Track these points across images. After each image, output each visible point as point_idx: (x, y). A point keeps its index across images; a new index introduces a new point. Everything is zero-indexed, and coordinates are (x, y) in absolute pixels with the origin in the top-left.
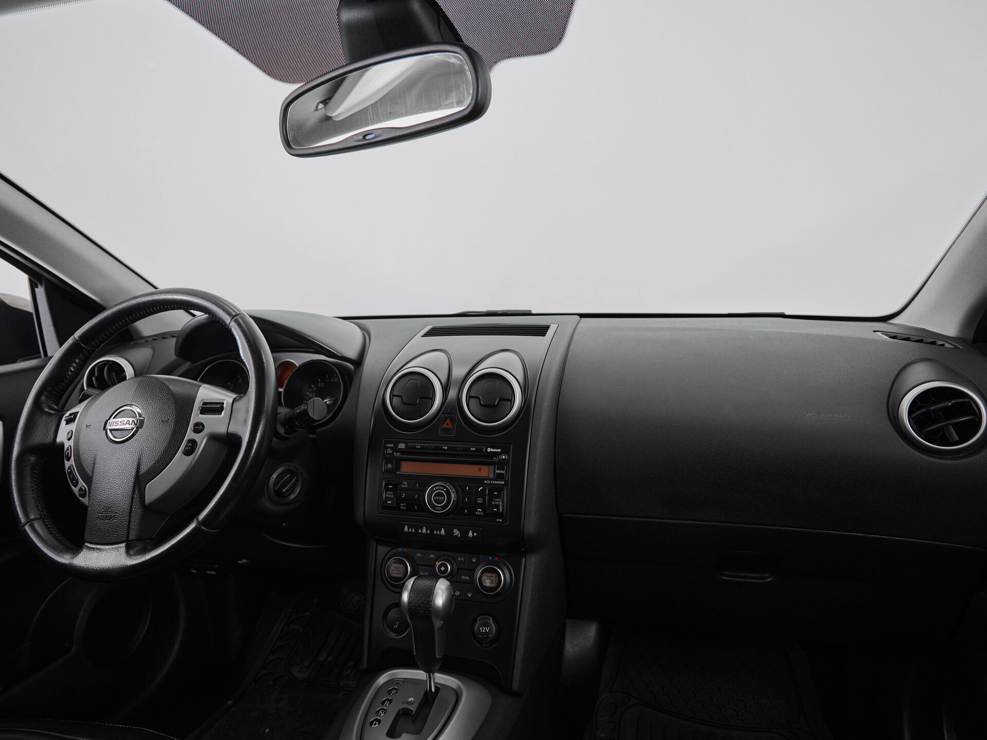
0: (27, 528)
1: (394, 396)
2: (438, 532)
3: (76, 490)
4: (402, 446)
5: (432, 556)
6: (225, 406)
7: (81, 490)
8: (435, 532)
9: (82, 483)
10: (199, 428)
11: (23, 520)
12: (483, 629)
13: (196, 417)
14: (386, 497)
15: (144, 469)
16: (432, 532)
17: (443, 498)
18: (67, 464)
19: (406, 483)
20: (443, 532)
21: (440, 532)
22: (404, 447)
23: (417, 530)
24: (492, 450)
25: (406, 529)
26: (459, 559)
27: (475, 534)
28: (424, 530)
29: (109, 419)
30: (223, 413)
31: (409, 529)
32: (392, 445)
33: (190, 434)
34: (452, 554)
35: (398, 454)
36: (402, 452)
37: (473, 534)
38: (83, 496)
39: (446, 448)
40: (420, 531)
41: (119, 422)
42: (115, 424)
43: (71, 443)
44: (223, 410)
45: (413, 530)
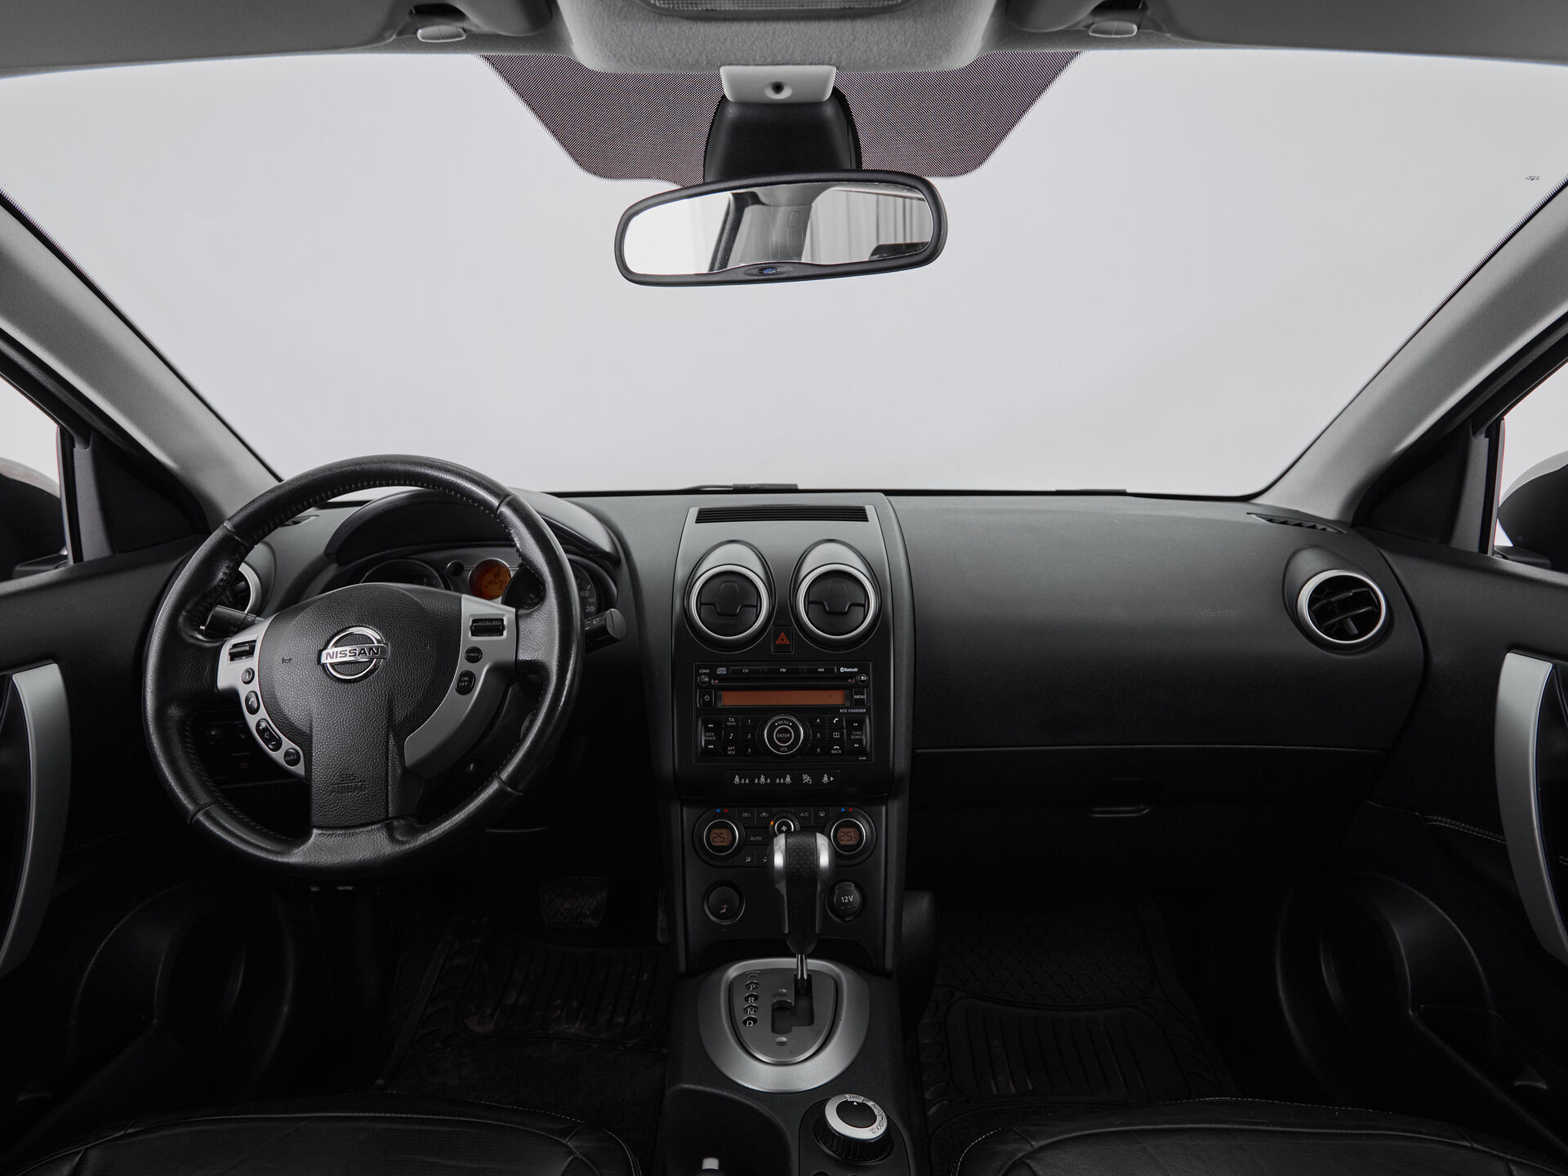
0: (201, 817)
1: (702, 604)
2: (782, 781)
3: (278, 756)
4: (722, 671)
5: (764, 814)
6: (505, 623)
7: (287, 754)
8: (778, 781)
9: (287, 744)
10: (474, 655)
11: (190, 807)
12: (845, 899)
13: (468, 639)
14: (706, 741)
15: (400, 715)
16: (773, 781)
17: (788, 735)
18: (252, 720)
19: (733, 720)
20: (788, 779)
21: (784, 780)
22: (725, 673)
23: (752, 781)
24: (846, 670)
25: (737, 779)
26: (802, 814)
27: (832, 779)
28: (763, 779)
29: (325, 648)
30: (505, 633)
31: (740, 780)
32: (707, 671)
33: (462, 665)
34: (792, 810)
35: (717, 682)
36: (721, 678)
37: (829, 779)
38: (295, 762)
39: (784, 670)
40: (756, 781)
41: (347, 652)
42: (339, 655)
43: (255, 686)
44: (503, 630)
45: (747, 781)
